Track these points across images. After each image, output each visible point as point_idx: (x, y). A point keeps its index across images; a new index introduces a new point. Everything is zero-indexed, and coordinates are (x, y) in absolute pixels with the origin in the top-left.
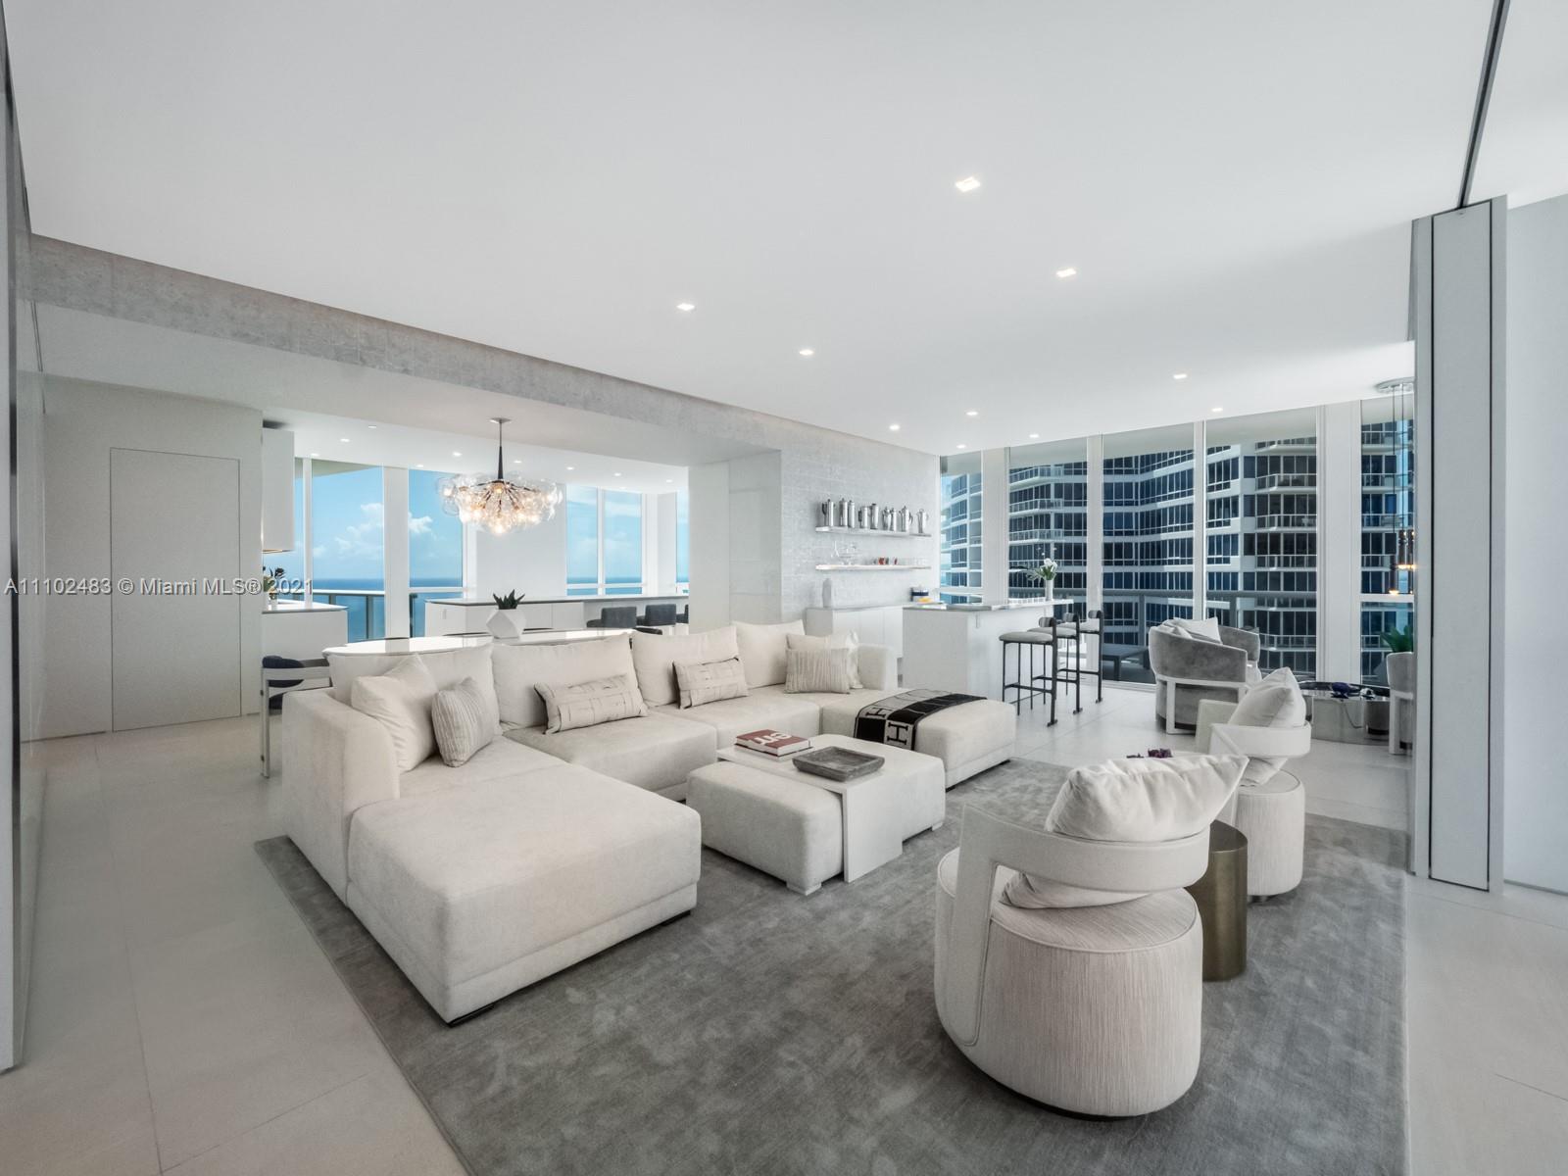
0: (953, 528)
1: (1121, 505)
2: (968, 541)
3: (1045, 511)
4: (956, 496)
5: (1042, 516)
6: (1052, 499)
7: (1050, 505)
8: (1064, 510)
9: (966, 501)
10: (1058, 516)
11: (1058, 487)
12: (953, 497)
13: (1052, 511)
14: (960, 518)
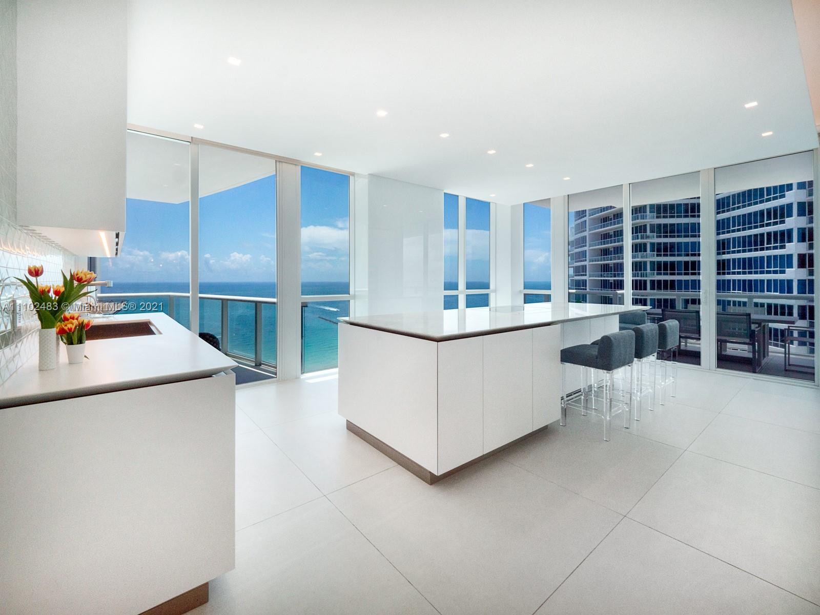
0: (576, 253)
1: (688, 237)
2: (588, 260)
3: (644, 241)
4: (578, 233)
5: (640, 244)
6: (648, 233)
7: (648, 237)
8: (657, 240)
9: (586, 236)
10: (652, 244)
11: (652, 226)
12: (575, 235)
13: (648, 241)
14: (582, 247)
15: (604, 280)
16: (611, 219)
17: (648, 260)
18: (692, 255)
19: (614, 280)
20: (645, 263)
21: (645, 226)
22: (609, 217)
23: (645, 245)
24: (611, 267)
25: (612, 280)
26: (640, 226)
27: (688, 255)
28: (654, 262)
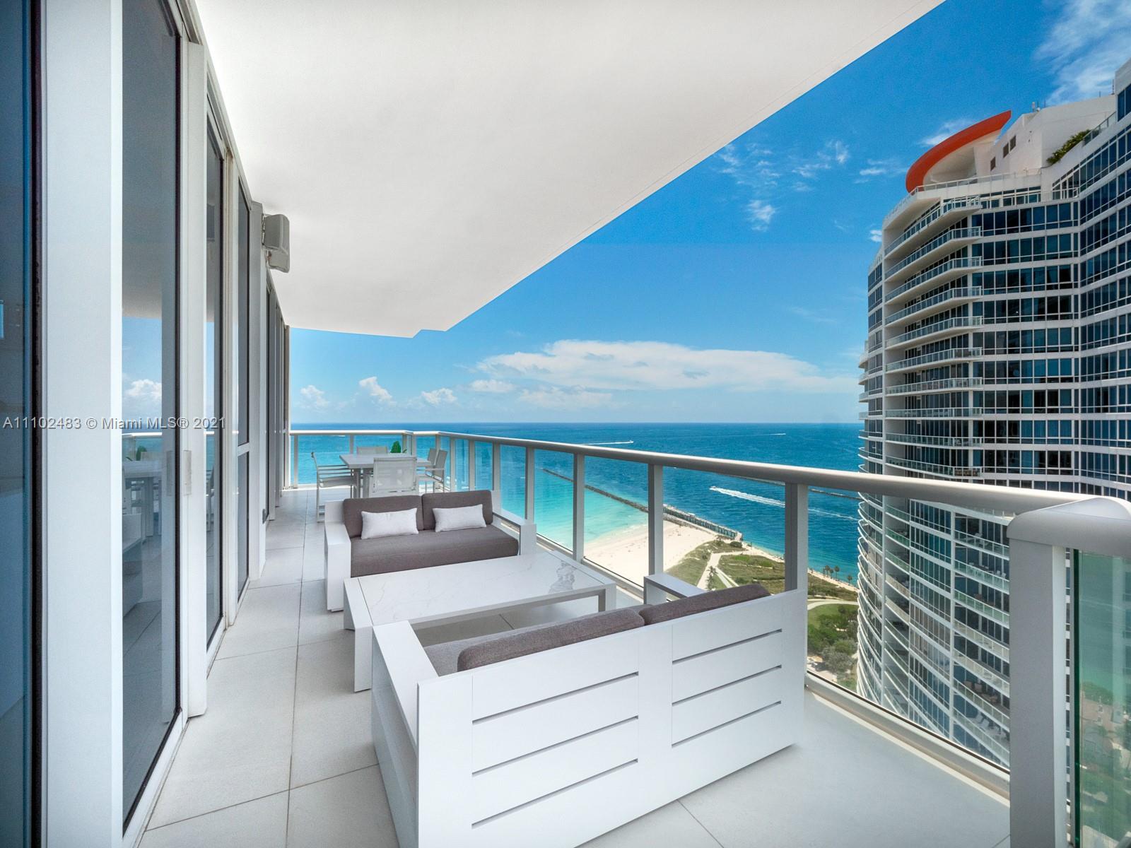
0: (870, 380)
3: (963, 359)
5: (959, 365)
6: (971, 348)
8: (986, 358)
10: (978, 365)
12: (870, 351)
13: (971, 360)
14: (876, 370)
15: (909, 421)
16: (919, 327)
17: (971, 389)
18: (1050, 380)
19: (923, 421)
20: (966, 393)
21: (966, 336)
22: (915, 324)
23: (966, 365)
24: (919, 401)
25: (919, 421)
26: (958, 337)
27: (1042, 381)
28: (981, 393)
